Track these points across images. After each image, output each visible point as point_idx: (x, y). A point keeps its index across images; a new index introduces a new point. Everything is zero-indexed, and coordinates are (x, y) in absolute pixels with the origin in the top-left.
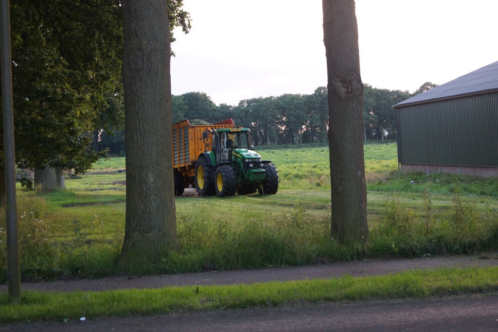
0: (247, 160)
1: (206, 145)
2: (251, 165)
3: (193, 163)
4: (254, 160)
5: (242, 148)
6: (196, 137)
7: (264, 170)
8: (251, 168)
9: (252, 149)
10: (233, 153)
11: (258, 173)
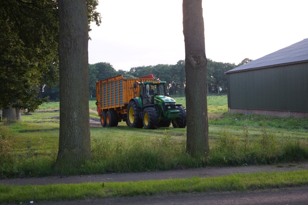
0: (166, 104)
1: (134, 92)
2: (169, 107)
3: (125, 105)
4: (171, 104)
5: (160, 95)
6: (128, 87)
7: (178, 111)
8: (169, 109)
9: (168, 96)
10: (155, 98)
11: (174, 113)
